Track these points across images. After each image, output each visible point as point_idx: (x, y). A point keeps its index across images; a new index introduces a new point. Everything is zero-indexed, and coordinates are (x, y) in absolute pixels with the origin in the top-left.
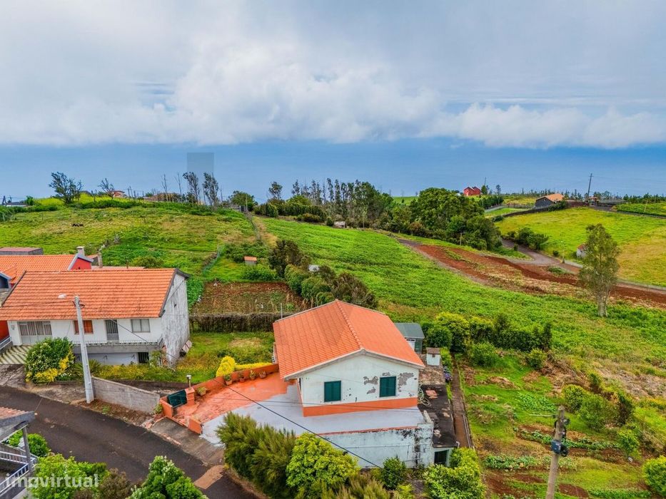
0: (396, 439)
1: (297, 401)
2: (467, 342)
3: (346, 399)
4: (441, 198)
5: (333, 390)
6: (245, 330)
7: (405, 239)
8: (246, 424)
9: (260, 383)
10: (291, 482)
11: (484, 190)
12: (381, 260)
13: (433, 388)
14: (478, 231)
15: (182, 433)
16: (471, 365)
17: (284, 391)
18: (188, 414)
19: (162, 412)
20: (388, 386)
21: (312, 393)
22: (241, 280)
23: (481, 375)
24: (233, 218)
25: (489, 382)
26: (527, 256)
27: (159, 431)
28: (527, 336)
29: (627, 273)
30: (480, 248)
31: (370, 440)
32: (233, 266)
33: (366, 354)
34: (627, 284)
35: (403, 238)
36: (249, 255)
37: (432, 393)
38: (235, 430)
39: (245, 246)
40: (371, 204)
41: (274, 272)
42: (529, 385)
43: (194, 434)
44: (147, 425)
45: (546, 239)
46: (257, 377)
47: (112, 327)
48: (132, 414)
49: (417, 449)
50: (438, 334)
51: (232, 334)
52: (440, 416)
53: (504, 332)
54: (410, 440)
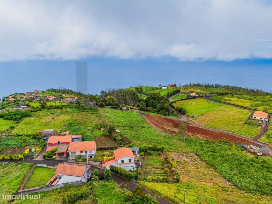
0: (131, 167)
1: (118, 163)
2: (147, 151)
3: (124, 162)
4: (156, 96)
5: (123, 161)
6: (106, 150)
7: (144, 113)
8: (113, 166)
9: (112, 160)
10: (118, 171)
11: (175, 85)
12: (135, 126)
13: (137, 160)
14: (166, 109)
15: (103, 168)
16: (148, 155)
17: (116, 161)
18: (103, 165)
19: (100, 165)
20: (130, 160)
21: (120, 162)
22: (101, 136)
23: (149, 157)
24: (94, 112)
25: (150, 158)
26: (180, 117)
27: (100, 168)
28: (159, 149)
29: (204, 123)
30: (165, 115)
31: (127, 167)
32: (98, 131)
33: (127, 156)
34: (203, 127)
35: (143, 113)
36: (102, 128)
37: (137, 161)
38: (111, 167)
39: (100, 124)
40: (134, 98)
41: (108, 134)
42: (157, 158)
43: (105, 168)
44: (98, 167)
45: (186, 111)
46: (111, 160)
47: (86, 152)
48: (95, 166)
49: (134, 168)
50: (142, 149)
51: (103, 151)
52: (137, 164)
53: (155, 148)
54: (133, 167)
